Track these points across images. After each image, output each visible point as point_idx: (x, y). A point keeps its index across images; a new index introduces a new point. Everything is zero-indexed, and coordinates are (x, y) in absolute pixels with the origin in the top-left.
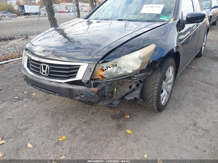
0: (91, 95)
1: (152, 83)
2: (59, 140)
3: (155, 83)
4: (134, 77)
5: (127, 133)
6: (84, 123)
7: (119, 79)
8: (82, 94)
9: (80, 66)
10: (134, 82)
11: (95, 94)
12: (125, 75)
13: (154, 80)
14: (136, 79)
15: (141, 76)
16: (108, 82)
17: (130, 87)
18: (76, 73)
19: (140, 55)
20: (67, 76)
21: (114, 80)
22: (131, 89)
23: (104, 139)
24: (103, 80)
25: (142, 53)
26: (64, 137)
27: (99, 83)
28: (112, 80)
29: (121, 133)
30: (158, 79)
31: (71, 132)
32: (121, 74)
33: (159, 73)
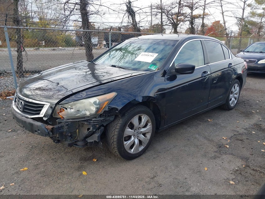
0: (45, 131)
1: (114, 128)
2: (20, 170)
3: (116, 129)
4: (92, 120)
5: (82, 174)
6: (53, 159)
7: (78, 120)
8: (39, 130)
9: (44, 105)
10: (91, 125)
11: (49, 131)
12: (84, 118)
13: (116, 126)
14: (94, 123)
15: (99, 120)
16: (68, 122)
17: (88, 129)
18: (41, 110)
19: (96, 101)
20: (35, 113)
21: (73, 121)
22: (89, 131)
23: (58, 175)
24: (64, 120)
25: (99, 100)
26: (26, 168)
27: (61, 122)
28: (71, 121)
29: (77, 174)
30: (119, 125)
31: (35, 166)
32: (77, 116)
33: (121, 120)
